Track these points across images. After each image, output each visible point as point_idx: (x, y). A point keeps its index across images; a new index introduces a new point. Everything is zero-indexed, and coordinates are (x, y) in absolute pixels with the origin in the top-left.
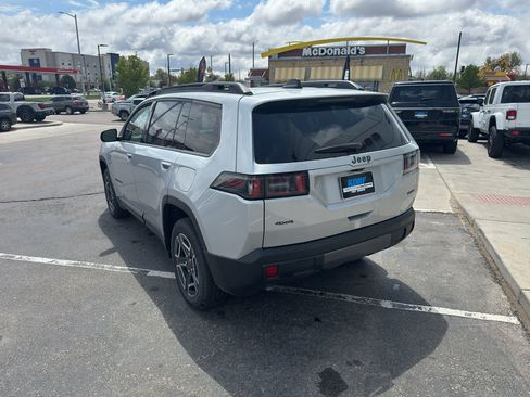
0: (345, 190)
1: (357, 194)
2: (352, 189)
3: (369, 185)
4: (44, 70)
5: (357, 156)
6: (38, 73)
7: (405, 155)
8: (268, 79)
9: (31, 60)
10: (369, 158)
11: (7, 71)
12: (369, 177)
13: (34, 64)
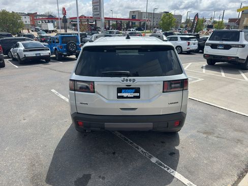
0: (119, 94)
1: (127, 97)
2: (125, 95)
3: (137, 94)
4: (137, 20)
5: (126, 78)
6: (134, 21)
7: (164, 81)
8: (239, 24)
9: (133, 16)
10: (134, 80)
11: (122, 21)
12: (137, 90)
13: (133, 18)
